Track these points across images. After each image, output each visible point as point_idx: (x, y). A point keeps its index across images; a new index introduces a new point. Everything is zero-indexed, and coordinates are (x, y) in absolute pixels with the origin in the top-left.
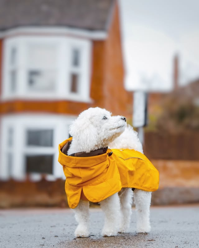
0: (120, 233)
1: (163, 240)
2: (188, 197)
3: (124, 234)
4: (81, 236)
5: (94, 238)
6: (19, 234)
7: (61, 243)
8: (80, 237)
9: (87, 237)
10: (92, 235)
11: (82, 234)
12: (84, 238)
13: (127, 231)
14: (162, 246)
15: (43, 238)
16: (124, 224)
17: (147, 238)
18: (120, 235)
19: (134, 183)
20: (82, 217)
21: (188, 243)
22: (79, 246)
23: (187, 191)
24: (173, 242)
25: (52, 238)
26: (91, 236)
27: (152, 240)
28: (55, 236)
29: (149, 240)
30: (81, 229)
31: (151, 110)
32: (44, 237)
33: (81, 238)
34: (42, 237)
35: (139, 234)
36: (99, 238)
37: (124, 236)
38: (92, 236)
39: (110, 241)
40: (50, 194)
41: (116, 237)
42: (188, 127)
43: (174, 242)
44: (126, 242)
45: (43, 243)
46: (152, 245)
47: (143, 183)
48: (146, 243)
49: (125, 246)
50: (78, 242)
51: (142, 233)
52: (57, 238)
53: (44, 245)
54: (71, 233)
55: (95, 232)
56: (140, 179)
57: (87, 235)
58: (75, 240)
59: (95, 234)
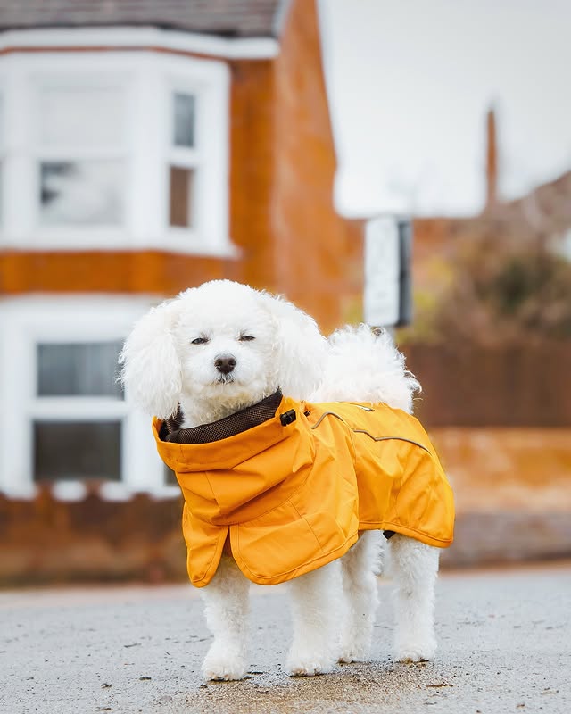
0: (342, 662)
1: (475, 683)
2: (538, 542)
3: (356, 666)
4: (221, 676)
5: (264, 682)
6: (31, 675)
7: (161, 701)
8: (219, 680)
9: (241, 680)
10: (255, 673)
11: (226, 672)
12: (232, 684)
13: (365, 658)
14: (474, 702)
15: (107, 686)
16: (356, 636)
17: (428, 676)
18: (342, 669)
19: (395, 516)
20: (225, 614)
21: (555, 690)
22: (220, 709)
23: (537, 524)
24: (509, 691)
25: (131, 685)
26: (253, 676)
27: (442, 685)
28: (143, 679)
29: (434, 686)
30: (223, 656)
31: (418, 274)
32: (109, 684)
33: (225, 684)
34: (103, 681)
35: (401, 667)
36: (277, 681)
37: (355, 672)
38: (257, 676)
39: (312, 689)
40: (116, 541)
41: (329, 677)
42: (534, 323)
43: (510, 688)
44: (364, 694)
45: (106, 701)
46: (446, 701)
47: (420, 519)
48: (424, 696)
49: (360, 706)
50: (214, 695)
51: (409, 661)
52: (148, 685)
53: (109, 709)
54: (190, 667)
55: (264, 663)
56: (412, 506)
57: (241, 674)
58: (205, 690)
59: (266, 670)
